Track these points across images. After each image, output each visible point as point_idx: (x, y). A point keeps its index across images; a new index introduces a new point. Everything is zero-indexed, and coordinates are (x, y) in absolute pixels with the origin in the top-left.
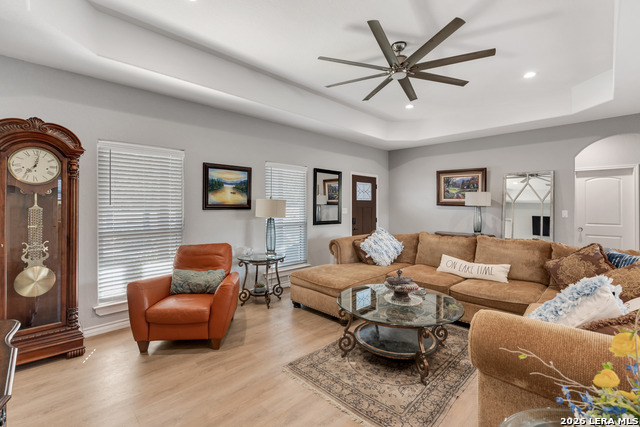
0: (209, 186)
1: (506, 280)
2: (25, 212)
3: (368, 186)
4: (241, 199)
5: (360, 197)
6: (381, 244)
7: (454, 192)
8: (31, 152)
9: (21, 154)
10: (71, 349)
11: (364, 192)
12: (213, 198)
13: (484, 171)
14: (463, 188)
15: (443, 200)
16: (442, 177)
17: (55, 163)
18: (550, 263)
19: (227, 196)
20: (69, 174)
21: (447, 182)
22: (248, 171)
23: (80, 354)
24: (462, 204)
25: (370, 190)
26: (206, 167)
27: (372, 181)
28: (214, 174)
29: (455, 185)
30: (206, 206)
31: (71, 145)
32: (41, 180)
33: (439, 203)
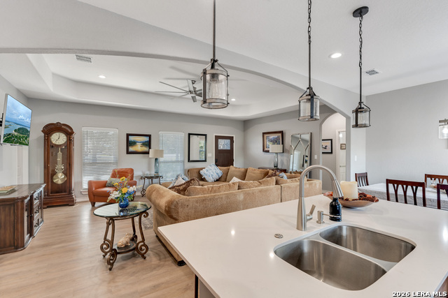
0: (129, 144)
2: (56, 155)
3: (228, 141)
4: (145, 149)
5: (221, 147)
6: (210, 171)
8: (57, 134)
9: (54, 135)
10: (70, 202)
11: (224, 145)
12: (131, 149)
13: (282, 133)
17: (65, 137)
19: (139, 148)
20: (70, 141)
22: (149, 136)
23: (73, 205)
25: (229, 143)
26: (128, 135)
27: (231, 139)
28: (131, 138)
30: (128, 152)
31: (70, 131)
32: (61, 143)
33: (263, 151)
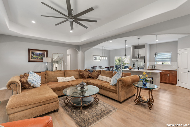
1: (75, 80)
7: (36, 57)
13: (47, 51)
14: (39, 56)
15: (31, 60)
16: (31, 51)
18: (81, 73)
21: (33, 53)
24: (42, 61)
29: (36, 55)
33: (29, 61)
